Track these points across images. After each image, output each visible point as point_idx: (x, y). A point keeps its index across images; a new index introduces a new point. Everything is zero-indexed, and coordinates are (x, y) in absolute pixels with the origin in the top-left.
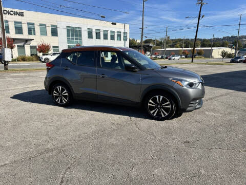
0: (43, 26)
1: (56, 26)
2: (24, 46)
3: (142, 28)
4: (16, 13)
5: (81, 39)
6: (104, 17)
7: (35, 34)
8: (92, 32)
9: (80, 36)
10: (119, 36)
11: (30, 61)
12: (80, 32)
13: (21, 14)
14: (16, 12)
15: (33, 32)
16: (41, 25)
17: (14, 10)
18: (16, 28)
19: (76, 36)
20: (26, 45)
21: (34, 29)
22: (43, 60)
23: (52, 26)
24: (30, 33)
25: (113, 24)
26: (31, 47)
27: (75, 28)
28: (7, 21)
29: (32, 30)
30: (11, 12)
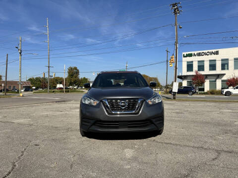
2: (215, 81)
4: (212, 53)
7: (228, 69)
11: (217, 94)
13: (217, 53)
15: (226, 67)
16: (235, 59)
17: (210, 51)
18: (210, 66)
20: (217, 80)
21: (228, 64)
22: (224, 93)
24: (223, 69)
26: (222, 81)
28: (203, 61)
29: (226, 65)
30: (208, 54)
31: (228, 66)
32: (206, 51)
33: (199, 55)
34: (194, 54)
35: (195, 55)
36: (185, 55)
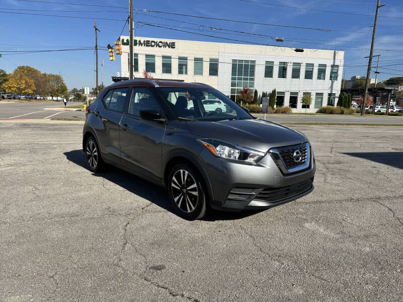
0: (198, 61)
1: (217, 60)
3: (370, 58)
4: (166, 45)
5: (253, 79)
6: (281, 41)
7: (186, 73)
8: (272, 67)
9: (252, 73)
10: (322, 72)
12: (253, 67)
13: (172, 46)
14: (167, 43)
16: (196, 59)
19: (246, 74)
21: (186, 65)
23: (211, 60)
24: (180, 72)
25: (297, 51)
27: (246, 61)
28: (153, 56)
29: (184, 67)
30: (160, 44)
31: (186, 68)
32: (157, 40)
33: (147, 44)
34: (140, 41)
35: (140, 44)
36: (125, 41)
